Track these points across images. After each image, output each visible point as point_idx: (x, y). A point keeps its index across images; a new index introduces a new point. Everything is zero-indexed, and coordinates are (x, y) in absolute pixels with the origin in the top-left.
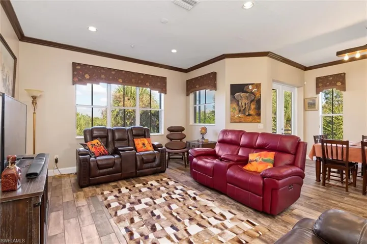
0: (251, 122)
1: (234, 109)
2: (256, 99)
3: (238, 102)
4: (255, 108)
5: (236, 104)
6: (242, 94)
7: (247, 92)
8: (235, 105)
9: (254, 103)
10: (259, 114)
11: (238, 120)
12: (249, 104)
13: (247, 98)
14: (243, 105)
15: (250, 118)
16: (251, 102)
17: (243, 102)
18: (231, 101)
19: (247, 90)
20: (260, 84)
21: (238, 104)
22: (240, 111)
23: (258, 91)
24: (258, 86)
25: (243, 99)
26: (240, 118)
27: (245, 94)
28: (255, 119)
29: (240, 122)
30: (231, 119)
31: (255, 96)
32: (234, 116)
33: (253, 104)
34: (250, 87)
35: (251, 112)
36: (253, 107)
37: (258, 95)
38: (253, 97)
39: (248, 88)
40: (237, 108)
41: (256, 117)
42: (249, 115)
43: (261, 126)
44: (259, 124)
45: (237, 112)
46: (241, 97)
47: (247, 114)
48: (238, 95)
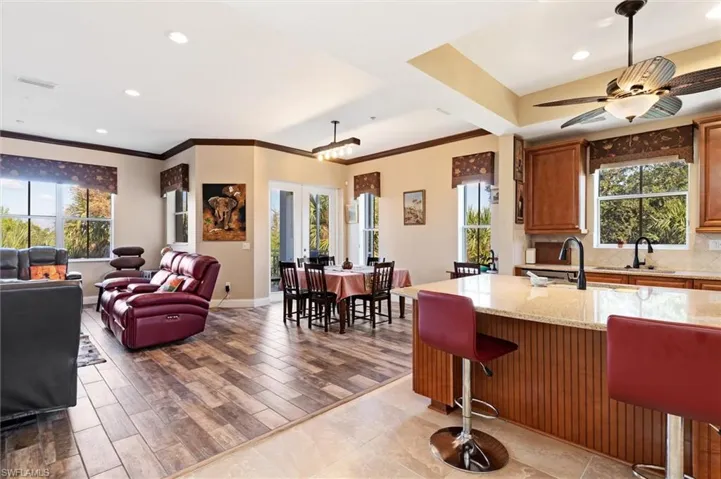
0: (231, 240)
1: (208, 220)
2: (240, 206)
3: (213, 210)
4: (238, 220)
5: (209, 212)
6: (220, 199)
7: (225, 196)
8: (209, 216)
9: (236, 212)
10: (243, 229)
11: (213, 237)
12: (229, 213)
13: (226, 205)
14: (221, 214)
16: (233, 209)
17: (221, 210)
18: (204, 209)
19: (227, 193)
20: (244, 185)
21: (213, 214)
22: (216, 223)
23: (241, 195)
24: (241, 188)
25: (221, 205)
26: (216, 233)
27: (223, 198)
28: (238, 236)
29: (217, 240)
30: (204, 235)
31: (237, 202)
32: (208, 231)
33: (235, 214)
34: (231, 189)
35: (233, 226)
36: (235, 217)
38: (235, 203)
39: (228, 190)
40: (212, 219)
41: (239, 232)
42: (230, 229)
43: (246, 245)
44: (244, 243)
45: (211, 225)
46: (218, 203)
47: (226, 228)
48: (214, 200)
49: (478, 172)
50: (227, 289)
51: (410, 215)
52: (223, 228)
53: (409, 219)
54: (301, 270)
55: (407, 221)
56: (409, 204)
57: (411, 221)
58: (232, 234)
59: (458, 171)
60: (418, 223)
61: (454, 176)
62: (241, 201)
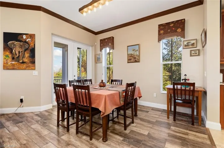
0: (25, 69)
1: (7, 56)
2: (30, 48)
3: (11, 50)
4: (29, 57)
5: (8, 51)
6: (16, 43)
7: (21, 41)
8: (8, 53)
9: (28, 51)
10: (33, 62)
11: (11, 67)
12: (23, 52)
13: (21, 47)
14: (17, 53)
15: (24, 66)
16: (25, 50)
17: (17, 50)
18: (4, 48)
19: (21, 39)
20: (34, 35)
21: (11, 52)
22: (13, 58)
23: (32, 41)
24: (32, 36)
25: (17, 47)
26: (13, 65)
27: (19, 42)
28: (29, 66)
29: (13, 69)
30: (4, 66)
31: (29, 45)
32: (7, 63)
33: (27, 53)
34: (24, 37)
35: (26, 60)
36: (27, 55)
37: (31, 45)
38: (27, 46)
39: (22, 37)
40: (10, 56)
41: (30, 64)
42: (23, 62)
43: (35, 73)
44: (34, 71)
45: (10, 59)
46: (14, 45)
47: (21, 61)
48: (12, 43)
49: (176, 31)
50: (22, 101)
51: (131, 58)
52: (18, 61)
53: (130, 60)
54: (70, 89)
55: (129, 61)
56: (131, 52)
57: (132, 61)
58: (25, 66)
59: (162, 32)
60: (136, 61)
61: (159, 34)
62: (32, 45)
